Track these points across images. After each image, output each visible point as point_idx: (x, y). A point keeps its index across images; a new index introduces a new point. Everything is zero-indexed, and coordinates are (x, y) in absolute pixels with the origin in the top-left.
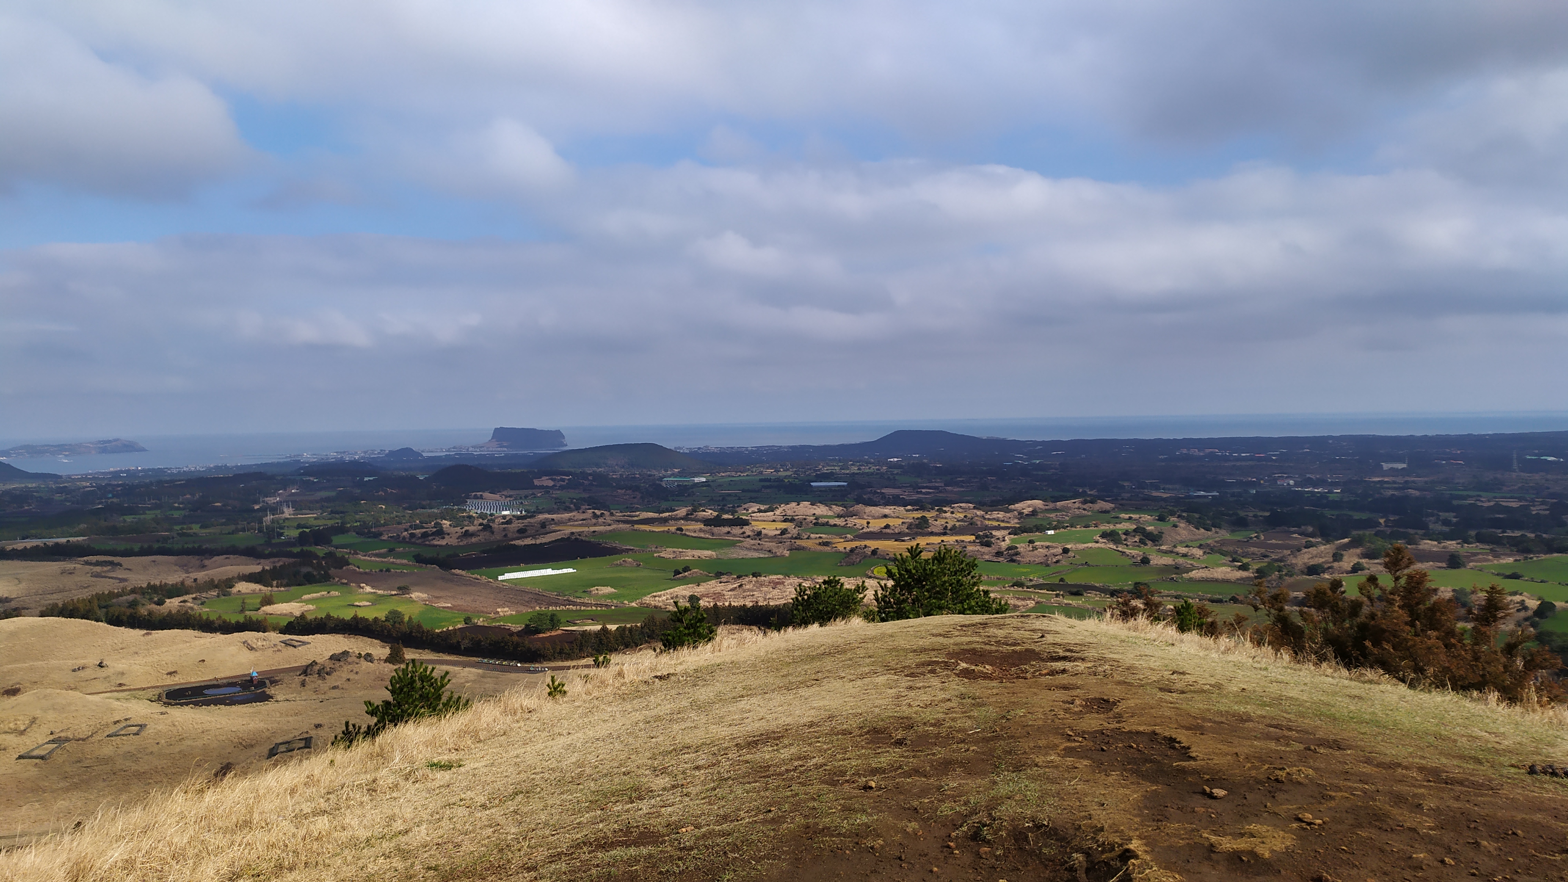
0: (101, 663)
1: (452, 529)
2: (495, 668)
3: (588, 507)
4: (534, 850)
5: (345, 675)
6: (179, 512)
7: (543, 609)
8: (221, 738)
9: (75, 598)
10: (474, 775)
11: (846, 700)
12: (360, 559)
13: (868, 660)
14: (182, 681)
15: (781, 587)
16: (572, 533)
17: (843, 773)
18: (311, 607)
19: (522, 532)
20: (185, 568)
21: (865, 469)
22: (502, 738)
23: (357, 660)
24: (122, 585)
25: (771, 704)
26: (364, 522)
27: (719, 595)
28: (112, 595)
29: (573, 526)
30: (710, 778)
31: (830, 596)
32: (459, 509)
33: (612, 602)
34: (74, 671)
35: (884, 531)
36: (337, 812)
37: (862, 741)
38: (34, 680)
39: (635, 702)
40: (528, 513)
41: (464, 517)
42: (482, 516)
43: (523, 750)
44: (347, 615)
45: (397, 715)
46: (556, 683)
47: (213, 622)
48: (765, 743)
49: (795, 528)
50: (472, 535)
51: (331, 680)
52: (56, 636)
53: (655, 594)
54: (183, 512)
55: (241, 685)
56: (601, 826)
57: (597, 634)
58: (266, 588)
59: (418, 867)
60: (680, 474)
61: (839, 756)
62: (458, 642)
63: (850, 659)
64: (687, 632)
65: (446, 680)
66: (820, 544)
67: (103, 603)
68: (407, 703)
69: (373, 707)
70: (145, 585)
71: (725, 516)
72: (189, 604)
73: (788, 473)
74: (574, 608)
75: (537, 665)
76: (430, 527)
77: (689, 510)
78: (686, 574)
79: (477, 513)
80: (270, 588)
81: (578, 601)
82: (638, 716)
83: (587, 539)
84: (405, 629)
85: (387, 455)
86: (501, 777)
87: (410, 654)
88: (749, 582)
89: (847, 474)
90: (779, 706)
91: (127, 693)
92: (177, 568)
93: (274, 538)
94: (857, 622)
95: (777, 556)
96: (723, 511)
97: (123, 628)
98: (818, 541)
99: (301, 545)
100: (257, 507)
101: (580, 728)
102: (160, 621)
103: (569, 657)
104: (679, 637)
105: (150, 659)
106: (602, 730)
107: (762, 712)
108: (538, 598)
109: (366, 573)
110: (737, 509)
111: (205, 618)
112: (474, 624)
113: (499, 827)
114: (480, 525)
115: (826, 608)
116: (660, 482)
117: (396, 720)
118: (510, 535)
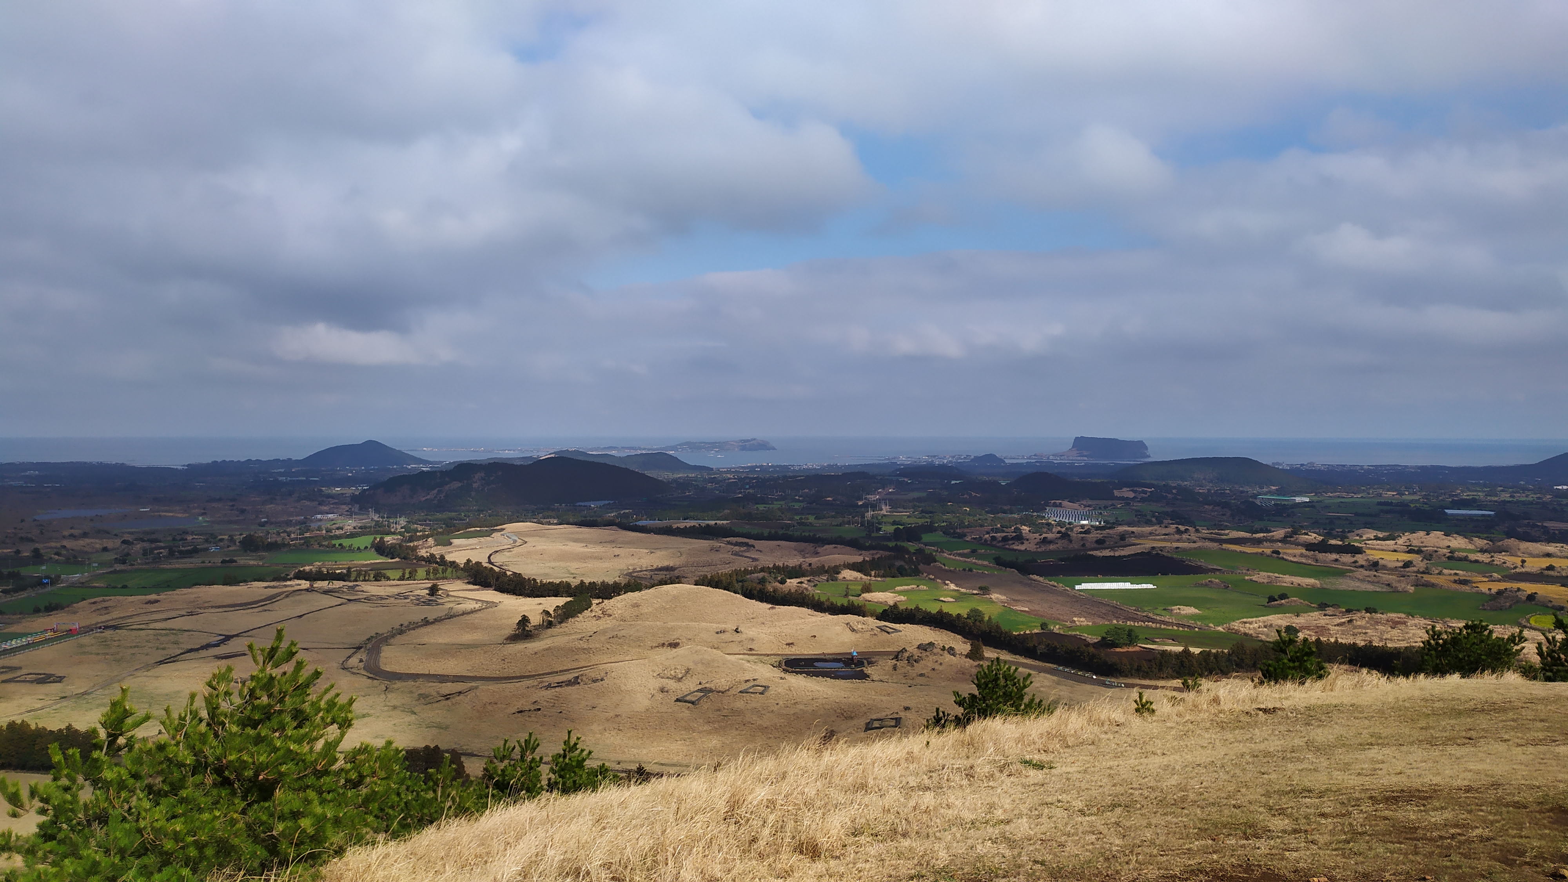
0: (737, 629)
1: (1031, 535)
2: (1068, 677)
3: (1171, 522)
4: (1143, 867)
5: (930, 665)
6: (800, 504)
7: (1121, 623)
8: (827, 707)
9: (720, 572)
10: (1068, 779)
11: (1515, 767)
12: (946, 557)
13: (1539, 725)
14: (798, 652)
15: (1403, 627)
16: (1153, 548)
17: (1521, 853)
18: (903, 598)
19: (1101, 543)
20: (803, 553)
21: (1521, 497)
22: (1090, 747)
23: (941, 652)
24: (754, 563)
25: (1411, 758)
26: (951, 523)
27: (1322, 630)
28: (746, 572)
29: (1154, 540)
30: (1340, 828)
31: (1474, 643)
32: (1038, 516)
33: (1196, 623)
34: (717, 633)
35: (1546, 572)
36: (940, 791)
37: (1544, 818)
38: (689, 637)
39: (1237, 732)
40: (1107, 523)
41: (1042, 524)
42: (1061, 524)
43: (1116, 763)
44: (933, 608)
45: (982, 708)
46: (1144, 701)
47: (822, 603)
48: (1409, 801)
49: (1422, 561)
50: (1051, 542)
51: (919, 668)
52: (705, 602)
53: (1245, 620)
54: (802, 504)
55: (844, 662)
56: (1215, 857)
57: (1178, 655)
58: (866, 577)
59: (1025, 858)
60: (1278, 492)
61: (1513, 832)
62: (1035, 646)
63: (1513, 720)
64: (1291, 665)
65: (1028, 682)
66: (1455, 582)
67: (740, 578)
68: (991, 698)
69: (961, 698)
70: (771, 566)
71: (1333, 542)
72: (804, 585)
73: (1416, 497)
74: (1154, 625)
75: (1113, 680)
76: (1010, 532)
77: (1288, 532)
78: (1283, 601)
79: (1055, 521)
80: (869, 578)
81: (1158, 618)
82: (1241, 748)
83: (1169, 555)
84: (984, 627)
85: (972, 460)
86: (1095, 786)
87: (990, 653)
88: (1361, 619)
89: (1496, 501)
90: (1422, 762)
91: (756, 657)
92: (795, 553)
93: (873, 532)
94: (1512, 678)
95: (1398, 592)
96: (1330, 535)
97: (754, 601)
98: (1453, 578)
99: (896, 541)
100: (860, 503)
101: (1177, 751)
102: (782, 598)
103: (1147, 676)
104: (1282, 669)
105: (773, 630)
106: (1203, 757)
107: (1400, 766)
108: (1116, 611)
109: (950, 571)
110: (1349, 535)
111: (817, 598)
112: (1050, 630)
113: (1102, 836)
114: (1059, 532)
115: (1469, 656)
116: (1254, 500)
117: (985, 713)
118: (1088, 545)
